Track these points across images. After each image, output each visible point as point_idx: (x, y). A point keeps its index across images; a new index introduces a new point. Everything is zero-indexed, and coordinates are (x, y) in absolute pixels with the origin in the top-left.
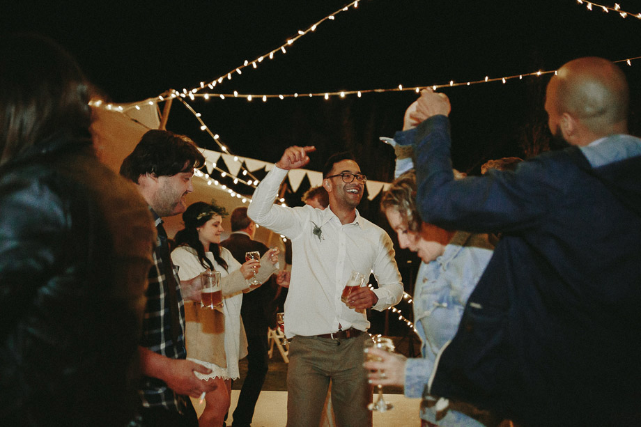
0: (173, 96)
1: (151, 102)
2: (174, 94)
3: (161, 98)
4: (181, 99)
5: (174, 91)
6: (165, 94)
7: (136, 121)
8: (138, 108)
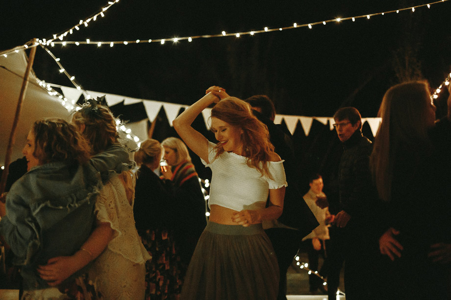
0: (36, 44)
1: (17, 50)
2: (37, 42)
3: (26, 46)
4: (43, 47)
5: (37, 40)
6: (30, 42)
7: (4, 67)
8: (5, 56)
